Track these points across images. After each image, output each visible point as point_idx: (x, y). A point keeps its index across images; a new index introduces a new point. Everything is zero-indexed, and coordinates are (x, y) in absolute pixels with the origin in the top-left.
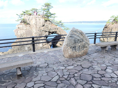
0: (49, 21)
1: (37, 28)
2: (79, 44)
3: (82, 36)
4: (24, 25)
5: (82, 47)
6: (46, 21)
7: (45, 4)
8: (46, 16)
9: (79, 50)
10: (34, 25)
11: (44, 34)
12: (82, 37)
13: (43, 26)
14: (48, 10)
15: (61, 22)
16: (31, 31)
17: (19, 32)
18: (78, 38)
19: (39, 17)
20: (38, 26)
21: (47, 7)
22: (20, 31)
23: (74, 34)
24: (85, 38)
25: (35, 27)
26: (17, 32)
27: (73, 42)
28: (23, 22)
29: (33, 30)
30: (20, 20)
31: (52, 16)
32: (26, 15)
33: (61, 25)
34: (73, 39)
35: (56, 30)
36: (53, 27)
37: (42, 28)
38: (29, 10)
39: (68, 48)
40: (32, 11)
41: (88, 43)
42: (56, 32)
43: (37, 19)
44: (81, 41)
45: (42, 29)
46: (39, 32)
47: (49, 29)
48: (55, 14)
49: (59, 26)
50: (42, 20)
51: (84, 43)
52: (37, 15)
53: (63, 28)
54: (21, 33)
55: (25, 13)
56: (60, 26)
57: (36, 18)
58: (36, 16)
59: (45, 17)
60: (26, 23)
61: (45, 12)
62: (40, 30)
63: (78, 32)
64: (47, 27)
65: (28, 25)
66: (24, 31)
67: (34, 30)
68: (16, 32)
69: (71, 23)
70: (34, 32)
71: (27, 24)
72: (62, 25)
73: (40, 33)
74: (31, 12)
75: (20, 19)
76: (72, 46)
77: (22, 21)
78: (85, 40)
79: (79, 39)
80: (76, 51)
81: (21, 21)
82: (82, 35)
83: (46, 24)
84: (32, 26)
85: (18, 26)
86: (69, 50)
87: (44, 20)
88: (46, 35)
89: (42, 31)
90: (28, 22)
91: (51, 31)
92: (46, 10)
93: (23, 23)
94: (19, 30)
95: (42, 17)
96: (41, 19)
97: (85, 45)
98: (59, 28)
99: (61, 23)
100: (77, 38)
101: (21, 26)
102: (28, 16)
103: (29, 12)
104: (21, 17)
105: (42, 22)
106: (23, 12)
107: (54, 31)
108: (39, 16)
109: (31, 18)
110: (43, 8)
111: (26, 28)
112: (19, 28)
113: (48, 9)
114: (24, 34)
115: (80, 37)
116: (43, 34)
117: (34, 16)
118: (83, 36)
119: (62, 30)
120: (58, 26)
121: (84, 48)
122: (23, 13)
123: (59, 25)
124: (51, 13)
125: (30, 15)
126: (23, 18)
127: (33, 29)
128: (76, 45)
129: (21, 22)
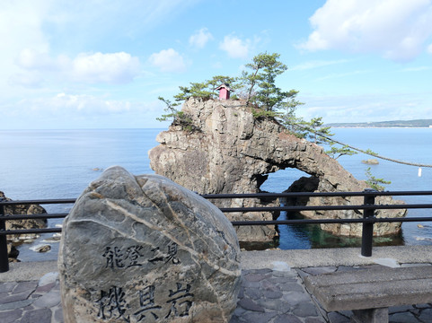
0: (272, 119)
1: (227, 146)
2: (151, 277)
3: (171, 227)
4: (181, 133)
5: (172, 293)
6: (260, 119)
7: (256, 60)
8: (263, 101)
9: (148, 314)
10: (215, 133)
11: (252, 167)
12: (165, 231)
13: (248, 138)
14: (271, 80)
15: (319, 125)
16: (203, 153)
17: (162, 157)
18: (135, 236)
19: (233, 107)
20: (228, 139)
21: (266, 68)
22: (167, 154)
23: (104, 210)
24: (192, 239)
25: (218, 141)
26: (158, 157)
27: (102, 260)
28: (181, 122)
29: (211, 153)
30: (170, 116)
31: (285, 100)
32: (192, 100)
33: (317, 136)
34: (99, 240)
35: (298, 152)
36: (283, 140)
37: (244, 146)
38: (205, 83)
39: (72, 292)
40: (212, 86)
41: (223, 270)
42: (296, 161)
43: (229, 112)
44: (160, 254)
45: (244, 148)
46: (231, 158)
47: (271, 151)
48: (295, 93)
49: (311, 137)
50: (245, 117)
51: (184, 268)
52: (228, 97)
53: (326, 147)
54: (170, 160)
55: (188, 92)
56: (313, 140)
57: (223, 111)
58: (226, 103)
59: (256, 106)
60: (188, 128)
61: (257, 88)
62: (234, 154)
63: (140, 200)
64: (261, 141)
65: (195, 135)
66: (180, 155)
67: (215, 153)
68: (155, 157)
69: (379, 124)
70: (214, 160)
71: (193, 131)
72: (324, 135)
73: (235, 164)
74: (208, 90)
75: (171, 112)
76: (93, 284)
77: (175, 121)
78: (193, 252)
79: (141, 240)
80: (128, 320)
81: (172, 119)
82: (170, 218)
83: (257, 132)
84: (210, 137)
85: (161, 136)
86: (78, 308)
87: (251, 115)
88: (256, 172)
89: (241, 156)
90: (197, 123)
91: (279, 157)
92: (261, 79)
93: (179, 128)
94: (163, 150)
95: (245, 104)
96: (242, 114)
97: (197, 282)
98: (308, 147)
99: (318, 129)
100: (124, 235)
101: (171, 137)
102: (197, 102)
103: (202, 91)
104: (175, 107)
105: (242, 124)
106: (182, 89)
107: (287, 157)
108: (236, 103)
109: (206, 110)
110: (251, 72)
111: (186, 145)
112: (164, 143)
113: (269, 75)
114: (178, 167)
115: (147, 231)
116: (247, 169)
117: (218, 103)
118: (178, 225)
119: (323, 156)
120: (304, 141)
121: (190, 304)
122: (182, 92)
123: (311, 134)
124: (282, 91)
125: (207, 98)
126: (179, 109)
127: (210, 148)
128: (123, 280)
129: (174, 124)
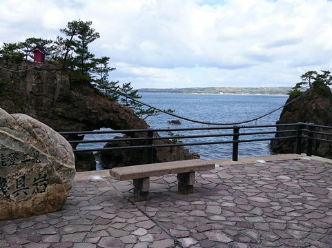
2: (23, 171)
3: (35, 142)
5: (35, 180)
8: (78, 65)
9: (21, 192)
10: (30, 95)
12: (32, 144)
14: (85, 46)
18: (14, 147)
19: (49, 71)
20: (44, 101)
21: (80, 35)
24: (47, 149)
25: (34, 103)
37: (61, 107)
38: (18, 44)
43: (44, 75)
44: (29, 157)
45: (61, 110)
46: (47, 119)
47: (87, 112)
50: (61, 80)
51: (43, 165)
58: (41, 65)
62: (50, 115)
63: (16, 127)
74: (22, 51)
78: (48, 156)
79: (18, 150)
80: (9, 197)
82: (35, 137)
89: (58, 117)
96: (59, 77)
97: (50, 172)
98: (120, 109)
100: (7, 147)
105: (59, 88)
113: (83, 42)
115: (21, 144)
117: (33, 65)
118: (40, 141)
119: (133, 117)
121: (46, 186)
128: (6, 173)
